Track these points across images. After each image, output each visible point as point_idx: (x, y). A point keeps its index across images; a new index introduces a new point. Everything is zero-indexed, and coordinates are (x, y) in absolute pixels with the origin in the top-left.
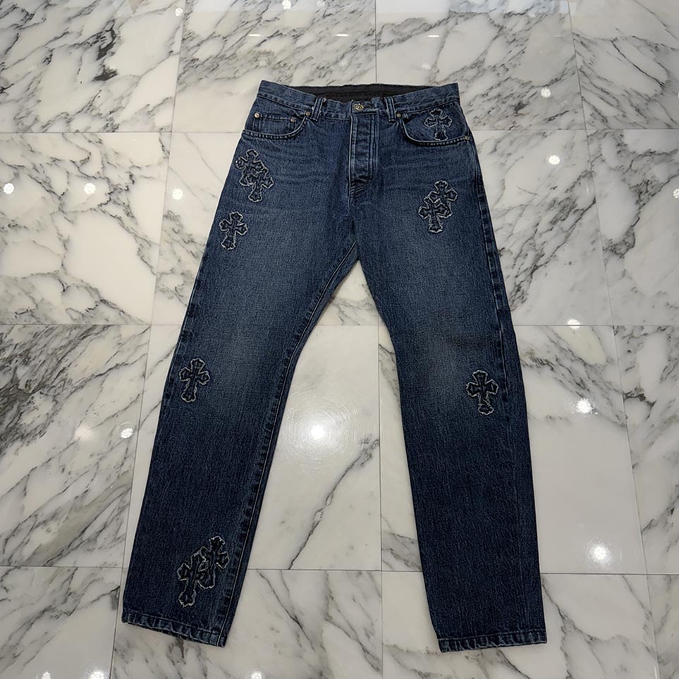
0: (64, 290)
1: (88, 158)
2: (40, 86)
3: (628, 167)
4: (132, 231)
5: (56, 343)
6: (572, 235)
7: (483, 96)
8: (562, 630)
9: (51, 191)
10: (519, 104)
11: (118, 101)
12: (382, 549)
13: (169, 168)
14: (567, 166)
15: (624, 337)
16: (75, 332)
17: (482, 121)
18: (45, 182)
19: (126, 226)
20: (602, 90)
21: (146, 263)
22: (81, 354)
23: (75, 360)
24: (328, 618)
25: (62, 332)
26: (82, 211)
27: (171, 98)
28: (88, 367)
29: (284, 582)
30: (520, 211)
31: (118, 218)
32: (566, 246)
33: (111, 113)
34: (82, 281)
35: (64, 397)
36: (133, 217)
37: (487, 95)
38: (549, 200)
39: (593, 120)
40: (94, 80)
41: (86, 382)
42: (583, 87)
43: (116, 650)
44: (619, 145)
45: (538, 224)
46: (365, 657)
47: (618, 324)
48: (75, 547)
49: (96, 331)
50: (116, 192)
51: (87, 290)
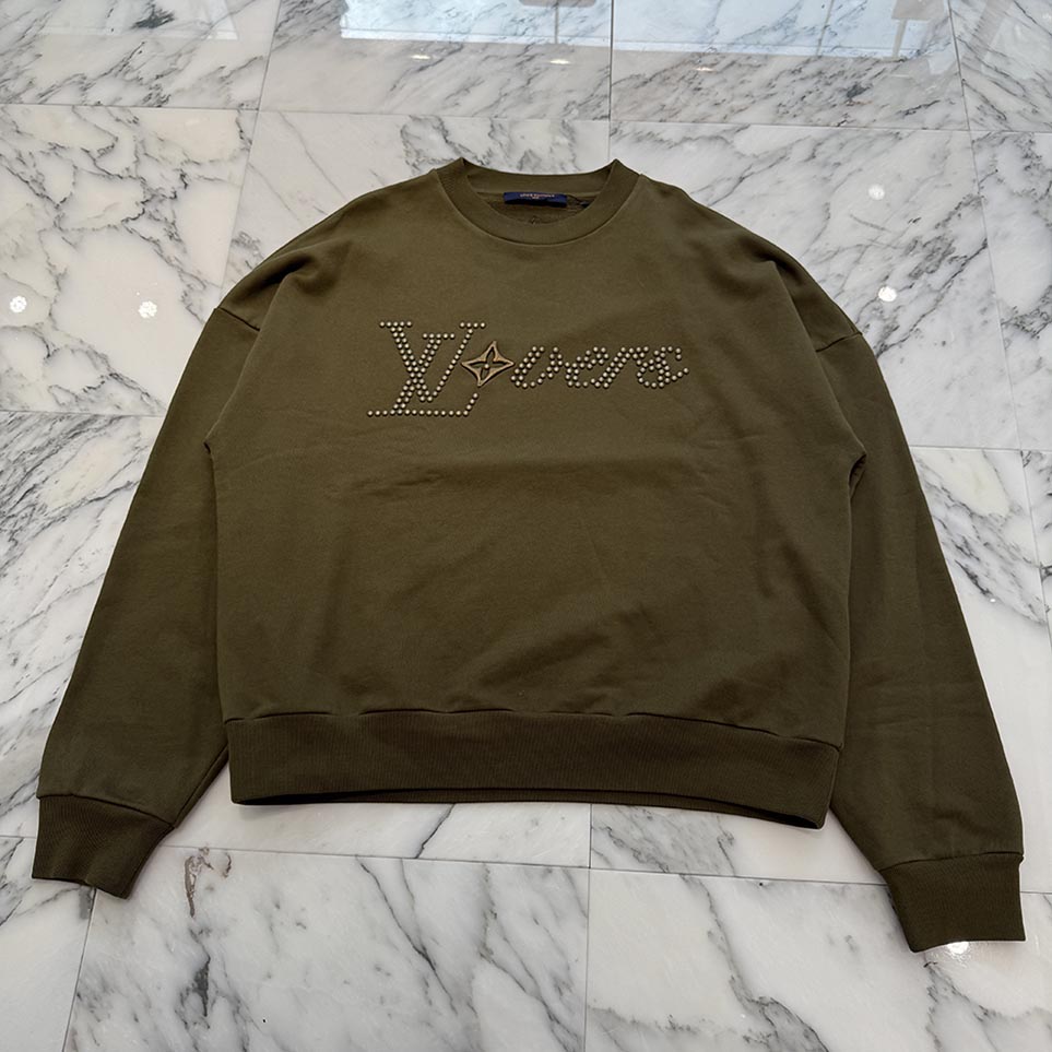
0: (49, 356)
1: (113, 147)
2: (43, 31)
3: (1044, 192)
4: (175, 263)
5: (24, 444)
6: (947, 296)
7: (793, 72)
8: (930, 995)
9: (43, 196)
10: (855, 87)
11: (171, 60)
12: (591, 828)
13: (250, 166)
14: (936, 187)
15: (1041, 471)
16: (59, 426)
17: (791, 111)
18: (34, 181)
19: (166, 254)
20: (996, 70)
21: (196, 315)
22: (67, 463)
23: (55, 472)
24: (485, 953)
25: (37, 425)
26: (94, 230)
27: (261, 58)
28: (77, 484)
29: (405, 881)
30: (854, 255)
31: (154, 242)
32: (937, 316)
33: (158, 77)
34: (81, 342)
35: (30, 535)
36: (179, 240)
37: (800, 71)
38: (906, 239)
39: (982, 116)
40: (134, 27)
41: (71, 510)
42: (963, 64)
43: (79, 995)
44: (1027, 156)
45: (887, 277)
46: (553, 1031)
47: (1030, 449)
48: (21, 800)
49: (96, 425)
50: (155, 200)
51: (90, 356)
